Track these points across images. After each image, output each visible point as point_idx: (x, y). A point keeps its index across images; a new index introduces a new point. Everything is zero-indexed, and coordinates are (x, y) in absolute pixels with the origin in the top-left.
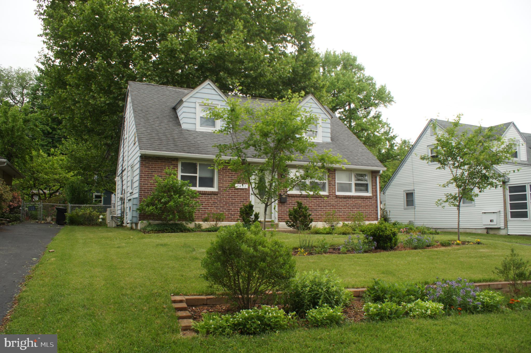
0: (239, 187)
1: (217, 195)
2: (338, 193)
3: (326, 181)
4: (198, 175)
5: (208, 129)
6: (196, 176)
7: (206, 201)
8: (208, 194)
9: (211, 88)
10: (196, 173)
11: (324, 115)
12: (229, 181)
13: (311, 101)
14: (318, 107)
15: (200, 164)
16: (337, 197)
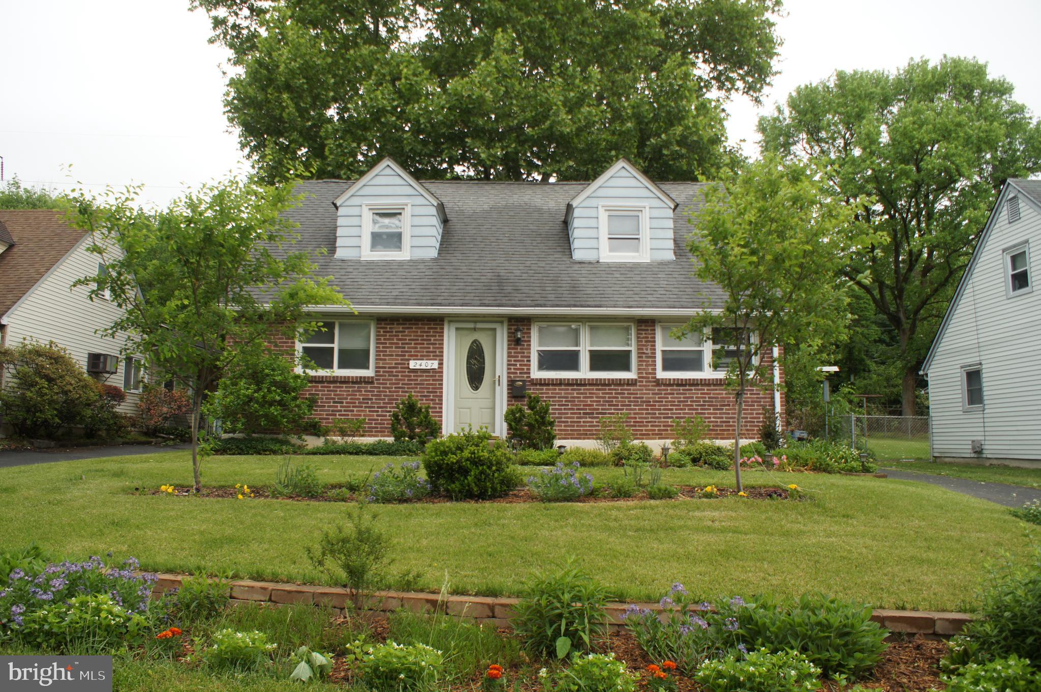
0: (418, 367)
1: (372, 383)
2: (661, 374)
3: (633, 348)
4: (336, 346)
5: (385, 255)
6: (333, 348)
7: (348, 395)
8: (353, 383)
9: (393, 173)
10: (333, 342)
11: (657, 200)
12: (397, 355)
13: (624, 173)
14: (640, 185)
15: (341, 325)
16: (658, 383)
